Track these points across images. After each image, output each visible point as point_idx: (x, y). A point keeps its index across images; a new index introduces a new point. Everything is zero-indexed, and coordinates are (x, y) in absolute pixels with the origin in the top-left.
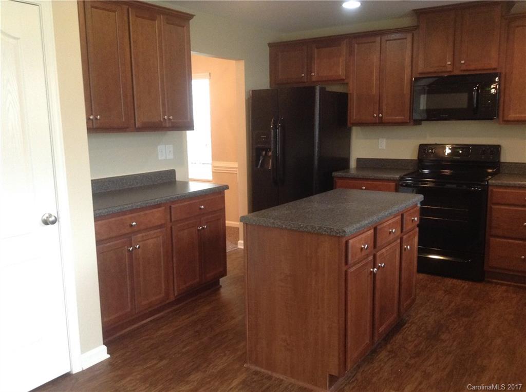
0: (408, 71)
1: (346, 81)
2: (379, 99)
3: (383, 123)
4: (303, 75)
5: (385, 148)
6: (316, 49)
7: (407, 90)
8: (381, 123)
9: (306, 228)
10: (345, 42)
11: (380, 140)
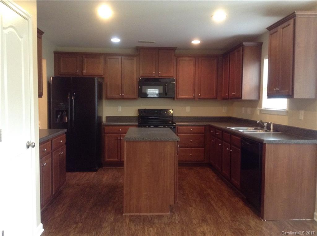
0: (135, 74)
1: (103, 77)
2: (122, 87)
3: (124, 98)
4: (78, 71)
5: (121, 111)
6: (85, 59)
7: (135, 83)
8: (122, 98)
9: (161, 139)
10: (102, 57)
11: (118, 107)
